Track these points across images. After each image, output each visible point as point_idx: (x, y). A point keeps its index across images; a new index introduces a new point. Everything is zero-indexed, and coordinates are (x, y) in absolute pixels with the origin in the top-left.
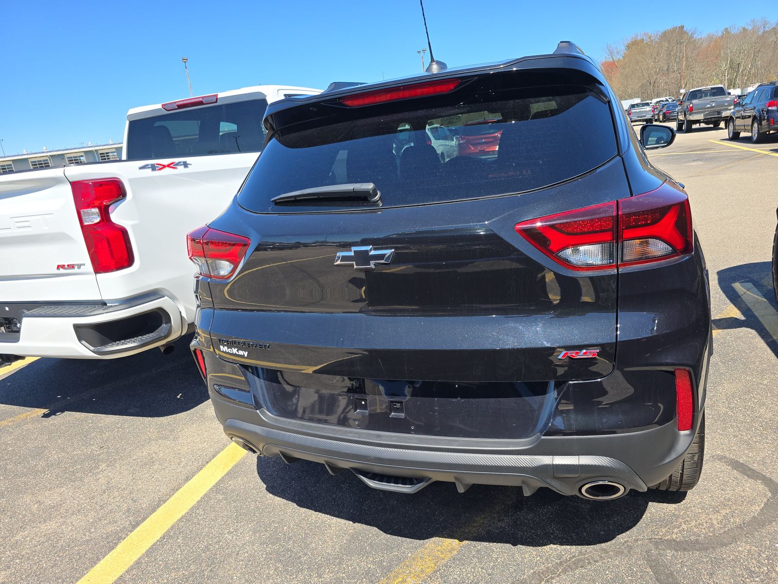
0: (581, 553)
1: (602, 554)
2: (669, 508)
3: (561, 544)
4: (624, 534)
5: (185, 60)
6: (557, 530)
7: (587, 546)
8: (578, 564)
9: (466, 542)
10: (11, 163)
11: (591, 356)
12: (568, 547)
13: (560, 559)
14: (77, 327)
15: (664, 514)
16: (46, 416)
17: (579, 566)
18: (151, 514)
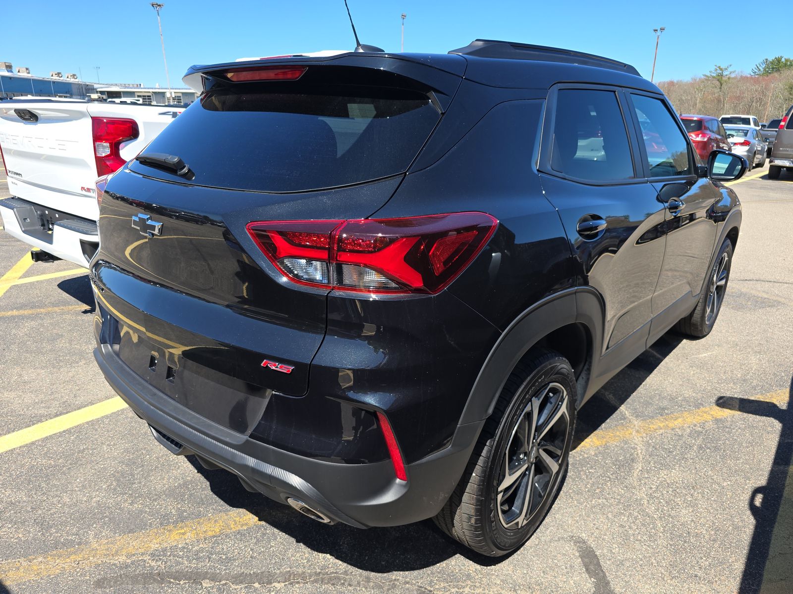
0: (346, 573)
1: (363, 581)
2: (472, 566)
3: (337, 558)
4: (401, 573)
5: (404, 17)
6: (347, 544)
7: (356, 569)
8: (334, 580)
9: (263, 523)
10: (180, 95)
11: (285, 371)
12: (340, 562)
13: (322, 570)
14: (83, 243)
15: (460, 570)
16: (85, 312)
17: (332, 582)
18: (75, 410)
